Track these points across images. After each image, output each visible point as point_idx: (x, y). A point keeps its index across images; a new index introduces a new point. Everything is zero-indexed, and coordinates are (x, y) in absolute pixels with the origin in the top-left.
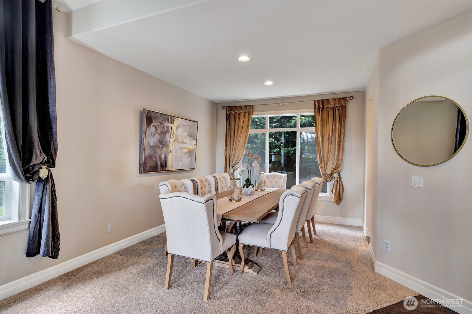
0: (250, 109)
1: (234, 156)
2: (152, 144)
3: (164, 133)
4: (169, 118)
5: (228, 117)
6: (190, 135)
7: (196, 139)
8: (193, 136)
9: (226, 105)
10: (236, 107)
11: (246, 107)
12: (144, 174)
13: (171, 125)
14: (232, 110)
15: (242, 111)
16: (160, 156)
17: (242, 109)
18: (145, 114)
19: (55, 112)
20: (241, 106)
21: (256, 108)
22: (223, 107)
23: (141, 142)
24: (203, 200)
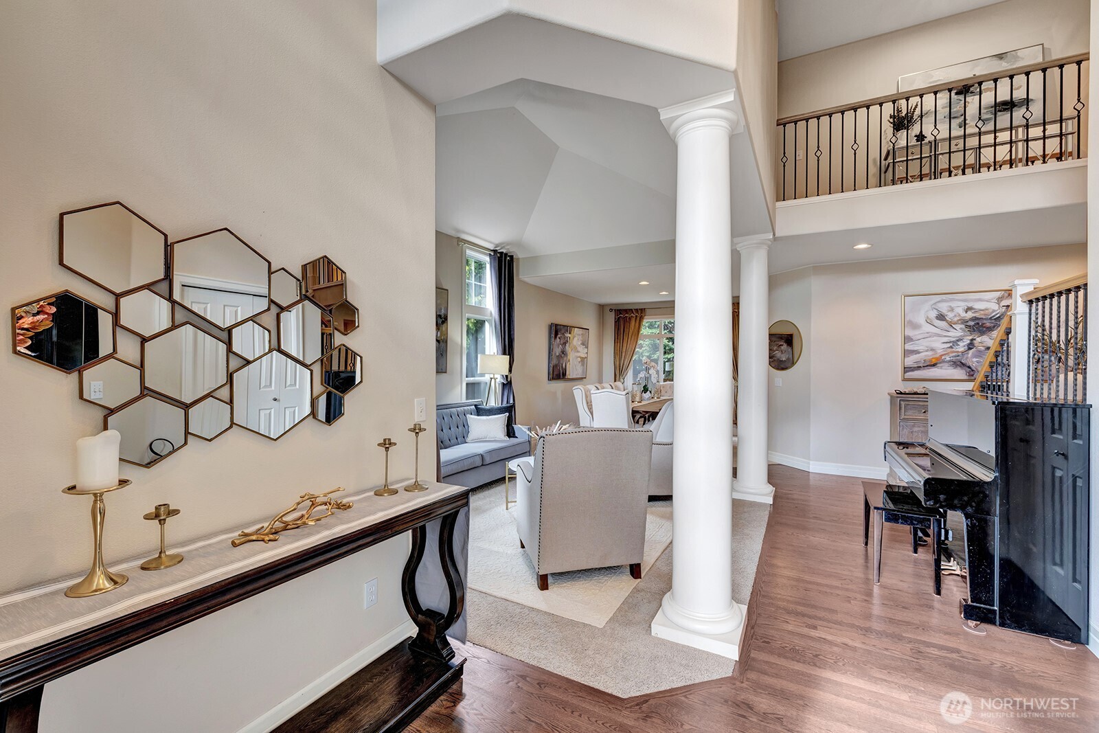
0: (641, 313)
1: (623, 364)
2: (557, 354)
3: (565, 344)
4: (568, 328)
5: (617, 322)
6: (583, 344)
7: (587, 347)
8: (585, 344)
9: (614, 308)
10: (626, 310)
11: (637, 310)
12: (553, 382)
13: (570, 335)
14: (621, 314)
15: (632, 315)
16: (562, 365)
17: (633, 313)
18: (554, 328)
19: (514, 334)
20: (632, 310)
21: (647, 311)
22: (611, 310)
23: (549, 353)
24: (624, 393)
